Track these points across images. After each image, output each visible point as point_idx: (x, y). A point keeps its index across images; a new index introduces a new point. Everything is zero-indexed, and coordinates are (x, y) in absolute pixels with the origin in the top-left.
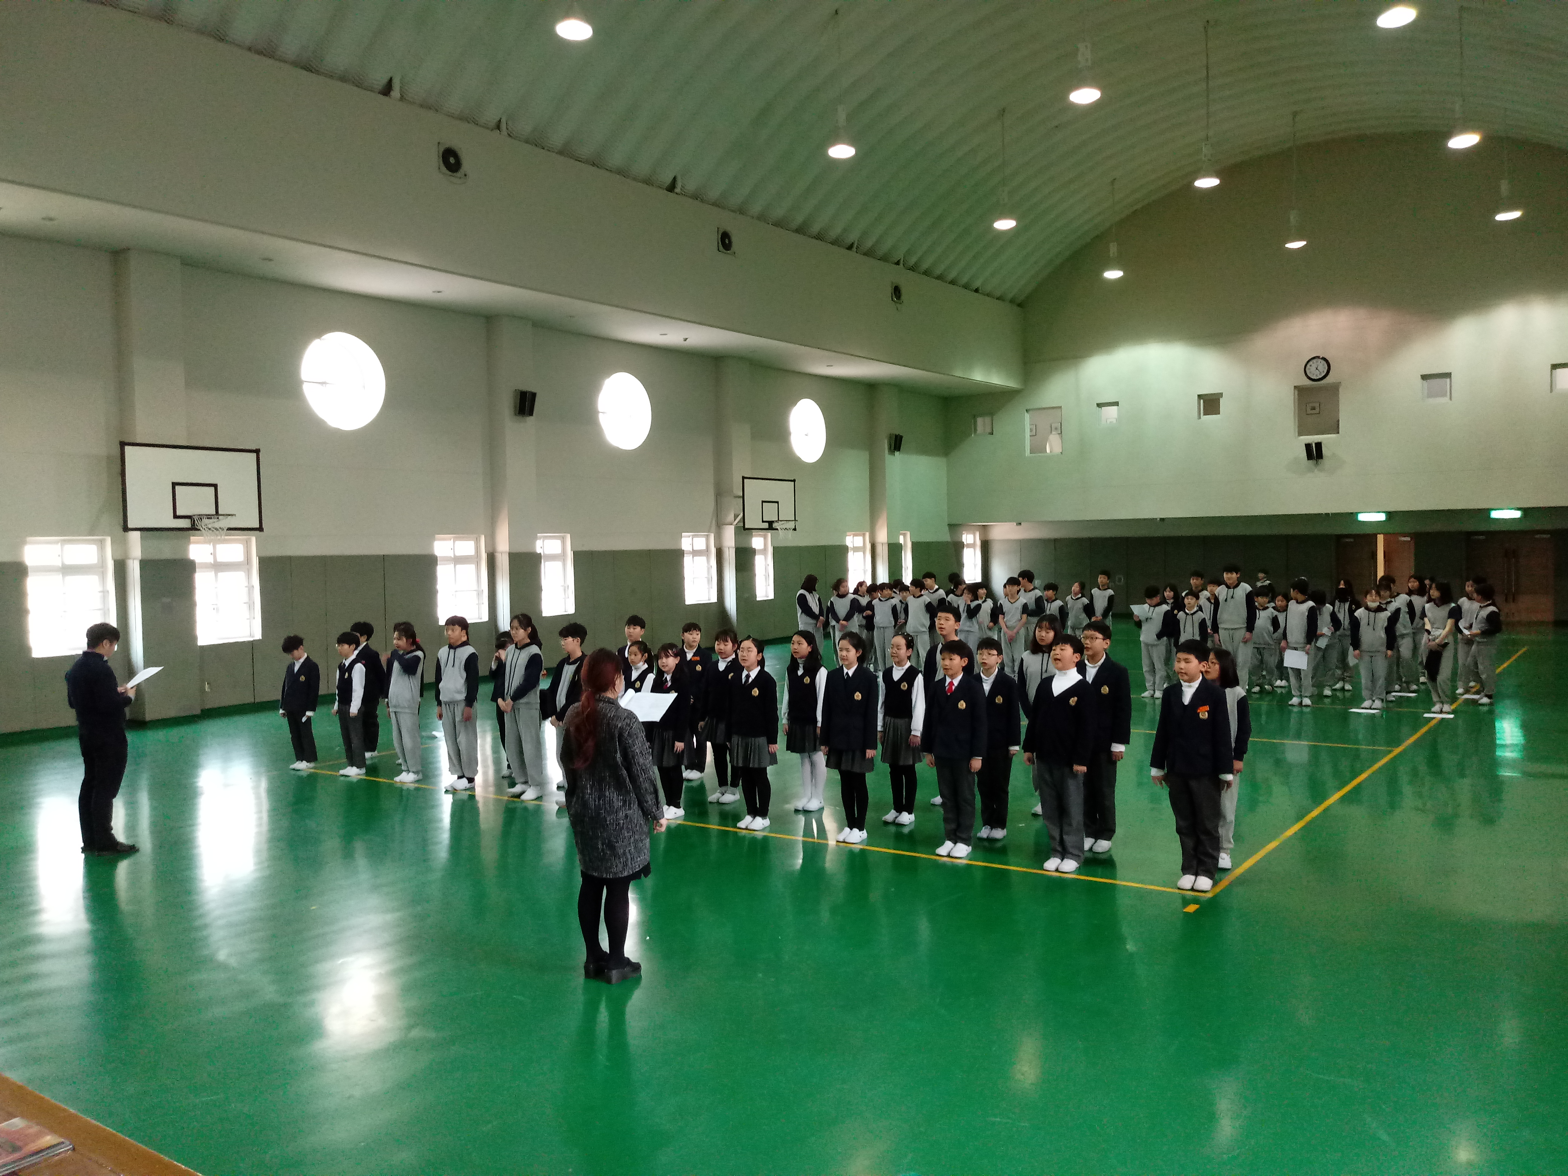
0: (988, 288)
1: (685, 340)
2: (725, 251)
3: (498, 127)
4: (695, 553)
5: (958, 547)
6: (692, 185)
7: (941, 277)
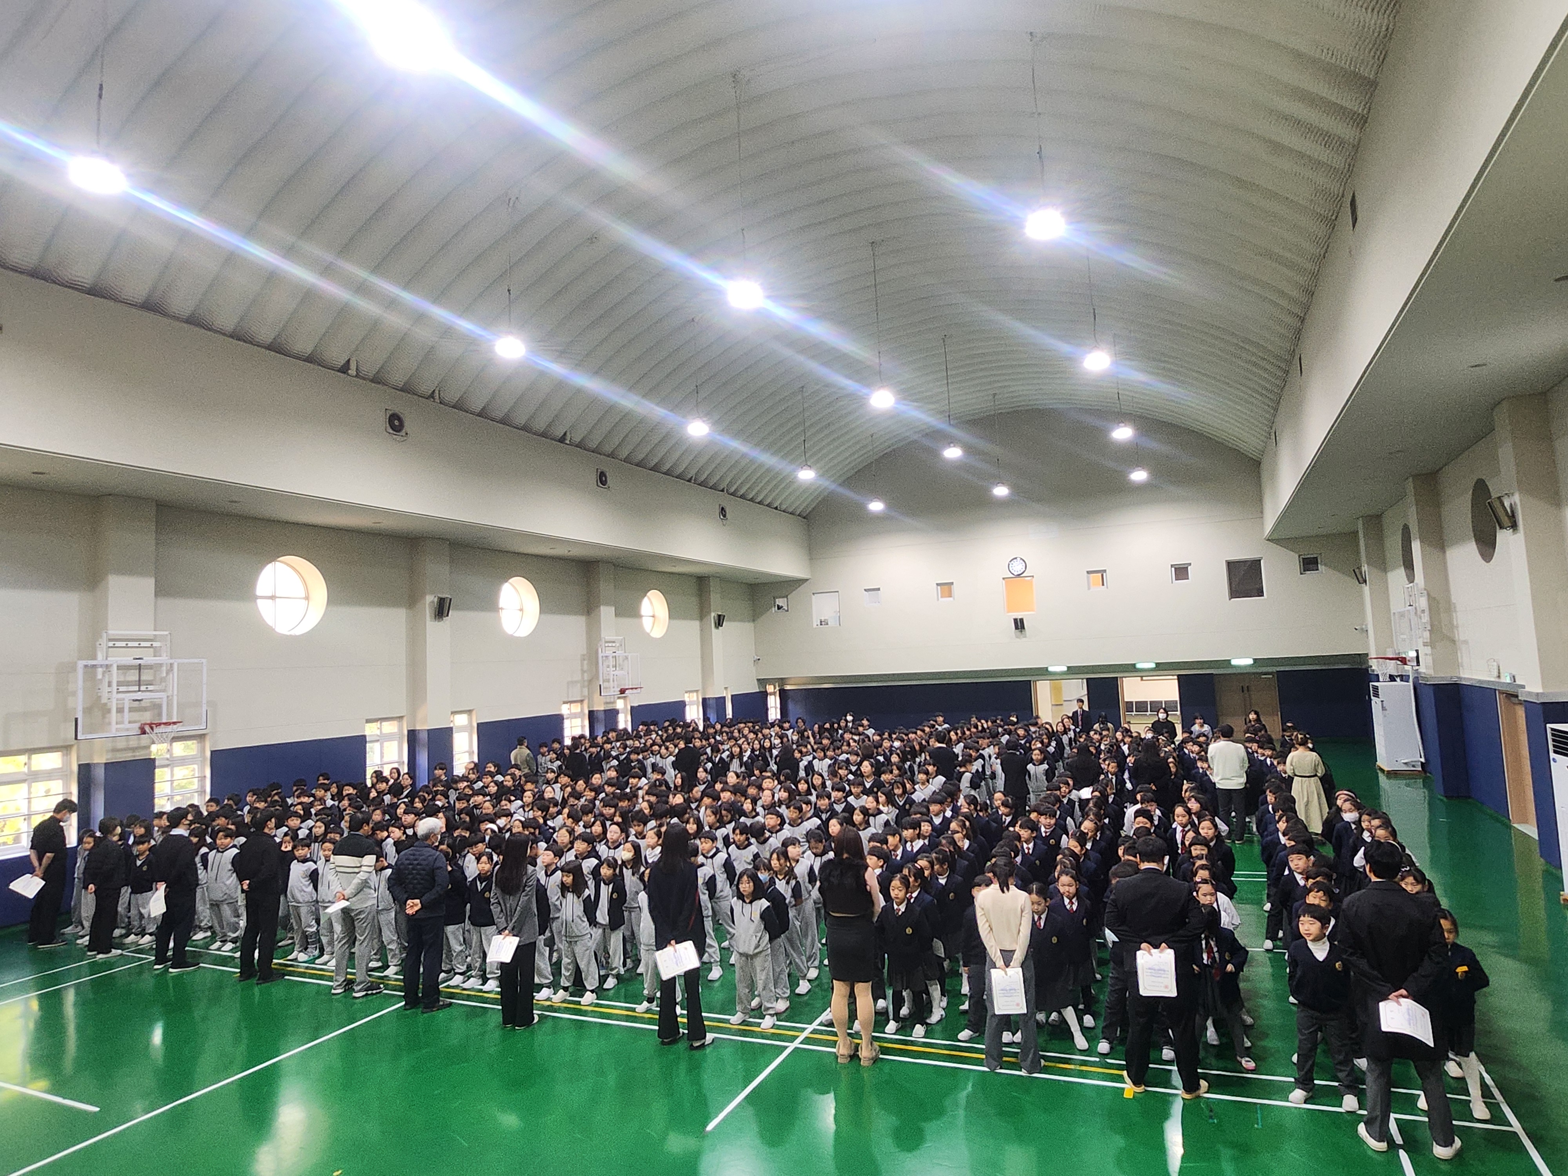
0: (784, 507)
1: (569, 552)
2: (602, 486)
3: (432, 395)
4: (572, 716)
5: (764, 695)
6: (577, 439)
7: (752, 500)
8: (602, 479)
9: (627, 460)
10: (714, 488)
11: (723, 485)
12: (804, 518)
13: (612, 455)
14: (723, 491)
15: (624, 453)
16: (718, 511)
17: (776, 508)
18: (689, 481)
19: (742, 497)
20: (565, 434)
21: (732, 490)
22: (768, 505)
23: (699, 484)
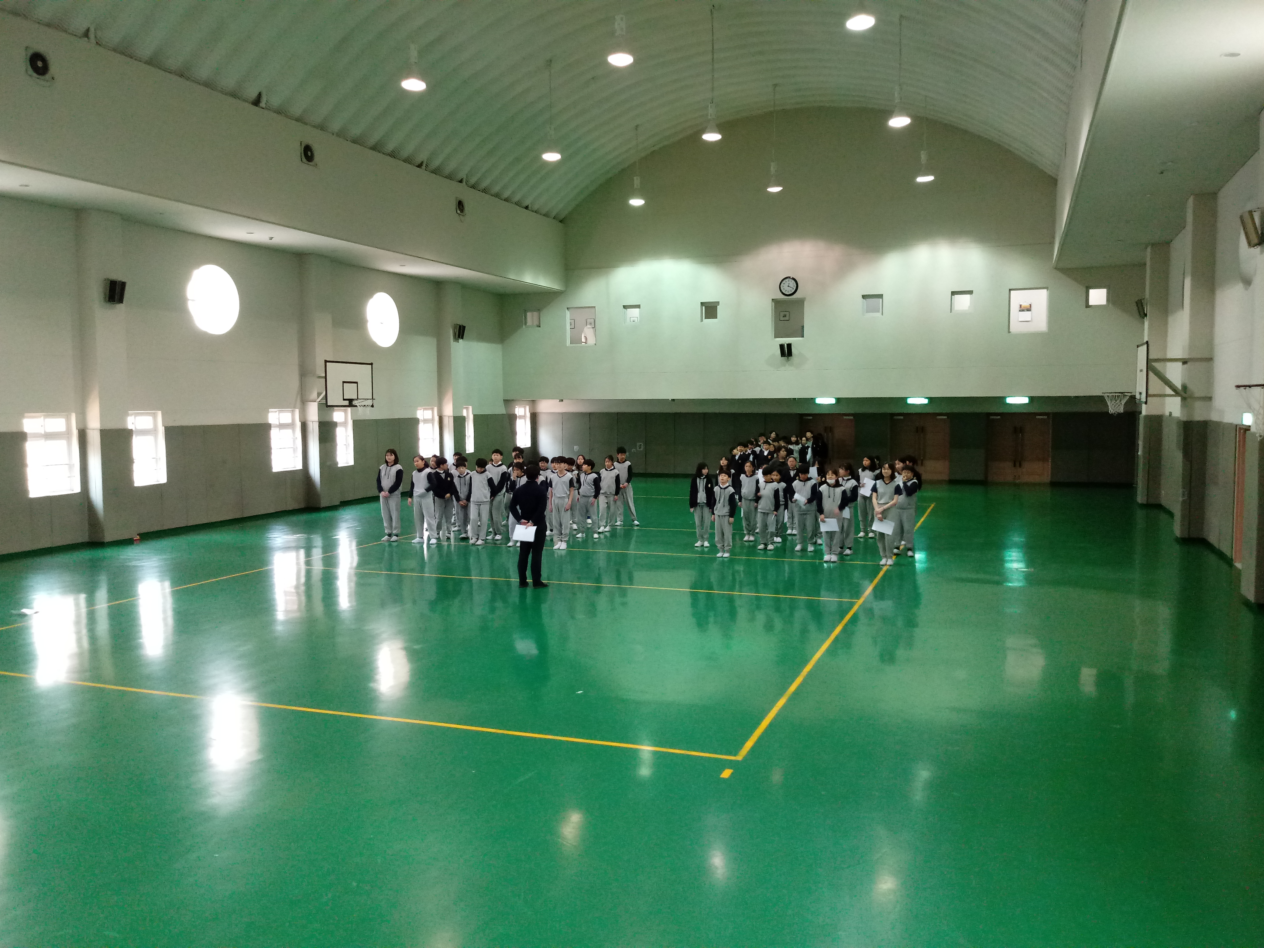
0: (536, 207)
1: (271, 238)
2: (307, 162)
3: (86, 34)
4: (282, 426)
5: (512, 418)
6: (276, 101)
7: (497, 195)
8: (308, 153)
9: (341, 134)
10: (450, 177)
11: (462, 175)
12: (561, 221)
13: (322, 127)
14: (461, 181)
15: (336, 126)
16: (453, 205)
17: (527, 208)
18: (420, 166)
19: (485, 191)
20: (260, 95)
21: (473, 181)
22: (518, 204)
23: (433, 172)
